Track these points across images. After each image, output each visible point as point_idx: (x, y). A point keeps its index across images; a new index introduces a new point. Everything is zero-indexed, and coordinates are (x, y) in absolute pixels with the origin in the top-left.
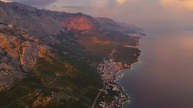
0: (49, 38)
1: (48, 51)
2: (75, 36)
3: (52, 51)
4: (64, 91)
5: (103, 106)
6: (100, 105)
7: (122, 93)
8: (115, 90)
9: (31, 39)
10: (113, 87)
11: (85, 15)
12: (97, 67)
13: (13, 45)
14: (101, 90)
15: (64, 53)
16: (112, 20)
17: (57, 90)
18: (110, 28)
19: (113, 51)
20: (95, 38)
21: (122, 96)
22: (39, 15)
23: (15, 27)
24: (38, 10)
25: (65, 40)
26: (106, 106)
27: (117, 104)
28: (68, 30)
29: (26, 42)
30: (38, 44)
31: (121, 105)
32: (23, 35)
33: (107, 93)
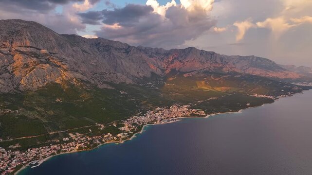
1: (74, 79)
2: (171, 79)
3: (82, 81)
4: (39, 112)
5: (72, 136)
6: (71, 134)
7: (127, 134)
8: (122, 129)
9: (59, 64)
10: (123, 126)
11: (202, 50)
12: (148, 110)
13: (27, 66)
14: (99, 125)
15: (122, 93)
16: (268, 60)
17: (32, 109)
18: (258, 72)
19: (211, 98)
20: (203, 82)
21: (119, 135)
22: (128, 53)
23: (54, 54)
24: (129, 47)
25: (150, 83)
26: (76, 137)
27: (99, 140)
28: (167, 72)
29: (45, 65)
30: (65, 70)
31: (103, 142)
32: (51, 60)
33: (101, 129)
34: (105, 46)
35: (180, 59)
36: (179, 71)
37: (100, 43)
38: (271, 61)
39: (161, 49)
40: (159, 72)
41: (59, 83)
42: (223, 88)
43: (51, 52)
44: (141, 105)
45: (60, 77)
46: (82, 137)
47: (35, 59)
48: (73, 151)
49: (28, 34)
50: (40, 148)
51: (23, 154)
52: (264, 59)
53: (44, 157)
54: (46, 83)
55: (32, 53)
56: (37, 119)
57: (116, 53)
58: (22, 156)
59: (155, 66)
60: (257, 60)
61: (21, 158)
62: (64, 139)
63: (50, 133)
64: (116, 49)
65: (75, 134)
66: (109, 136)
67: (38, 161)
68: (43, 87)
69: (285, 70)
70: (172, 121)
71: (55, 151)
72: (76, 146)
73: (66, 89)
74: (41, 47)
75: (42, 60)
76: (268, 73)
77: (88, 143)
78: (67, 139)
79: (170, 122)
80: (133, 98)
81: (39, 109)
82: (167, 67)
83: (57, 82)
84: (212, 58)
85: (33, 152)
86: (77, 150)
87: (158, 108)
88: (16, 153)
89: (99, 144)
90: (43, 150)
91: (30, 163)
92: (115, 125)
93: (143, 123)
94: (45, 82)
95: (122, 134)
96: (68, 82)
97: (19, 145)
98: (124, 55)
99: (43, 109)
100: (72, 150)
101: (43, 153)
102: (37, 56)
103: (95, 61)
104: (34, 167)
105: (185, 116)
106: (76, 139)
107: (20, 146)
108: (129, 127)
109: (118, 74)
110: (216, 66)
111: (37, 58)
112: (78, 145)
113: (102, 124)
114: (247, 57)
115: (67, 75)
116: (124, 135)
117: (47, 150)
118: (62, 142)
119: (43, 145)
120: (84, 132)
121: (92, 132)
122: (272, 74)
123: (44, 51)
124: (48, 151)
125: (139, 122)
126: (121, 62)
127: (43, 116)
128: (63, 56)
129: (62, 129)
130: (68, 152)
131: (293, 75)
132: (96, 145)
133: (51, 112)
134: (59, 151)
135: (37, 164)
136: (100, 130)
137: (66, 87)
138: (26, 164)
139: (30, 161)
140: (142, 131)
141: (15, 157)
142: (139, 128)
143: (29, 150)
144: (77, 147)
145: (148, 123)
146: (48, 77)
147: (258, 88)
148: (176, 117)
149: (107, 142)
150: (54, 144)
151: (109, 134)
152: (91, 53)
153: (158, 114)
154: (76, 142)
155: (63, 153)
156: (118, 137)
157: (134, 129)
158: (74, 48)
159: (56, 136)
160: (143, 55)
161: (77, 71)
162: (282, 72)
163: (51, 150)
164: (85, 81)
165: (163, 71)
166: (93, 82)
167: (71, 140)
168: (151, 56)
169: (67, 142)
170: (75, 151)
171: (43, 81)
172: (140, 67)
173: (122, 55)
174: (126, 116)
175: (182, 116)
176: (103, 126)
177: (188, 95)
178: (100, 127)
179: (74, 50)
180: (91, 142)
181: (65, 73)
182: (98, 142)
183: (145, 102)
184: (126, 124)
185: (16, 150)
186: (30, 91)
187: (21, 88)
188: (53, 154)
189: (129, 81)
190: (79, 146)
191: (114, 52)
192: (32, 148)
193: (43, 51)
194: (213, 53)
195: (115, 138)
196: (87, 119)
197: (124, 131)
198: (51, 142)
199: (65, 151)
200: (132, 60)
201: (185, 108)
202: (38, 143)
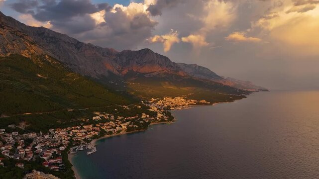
1: (46, 56)
5: (101, 115)
6: (97, 113)
10: (149, 107)
20: (166, 83)
22: (78, 49)
24: (79, 42)
25: (112, 82)
28: (125, 72)
34: (51, 37)
39: (112, 49)
40: (115, 72)
41: (27, 57)
45: (26, 51)
48: (121, 133)
50: (69, 128)
51: (46, 137)
53: (87, 141)
54: (9, 54)
57: (67, 47)
58: (47, 140)
60: (199, 68)
61: (48, 143)
62: (94, 118)
64: (65, 42)
66: (147, 117)
68: (6, 57)
71: (96, 133)
73: (42, 66)
78: (98, 118)
82: (122, 68)
83: (24, 55)
85: (61, 133)
86: (126, 131)
88: (30, 136)
90: (75, 131)
92: (140, 107)
96: (41, 57)
97: (27, 124)
98: (75, 50)
100: (119, 131)
101: (80, 135)
104: (89, 153)
105: (191, 105)
106: (112, 119)
107: (29, 126)
110: (172, 69)
112: (122, 125)
113: (122, 105)
114: (191, 65)
115: (36, 49)
117: (82, 131)
118: (94, 122)
120: (111, 111)
124: (86, 133)
130: (116, 134)
133: (44, 87)
134: (102, 133)
135: (87, 150)
136: (127, 110)
137: (41, 63)
138: (67, 150)
139: (70, 147)
143: (51, 131)
144: (124, 126)
150: (86, 124)
151: (144, 114)
154: (115, 121)
155: (109, 136)
159: (78, 114)
160: (97, 53)
163: (88, 131)
165: (119, 71)
167: (105, 120)
169: (102, 122)
170: (124, 132)
171: (4, 51)
173: (73, 50)
176: (127, 107)
181: (33, 46)
185: (26, 131)
188: (96, 137)
190: (127, 126)
191: (63, 45)
195: (157, 118)
198: (79, 122)
199: (110, 133)
202: (59, 121)
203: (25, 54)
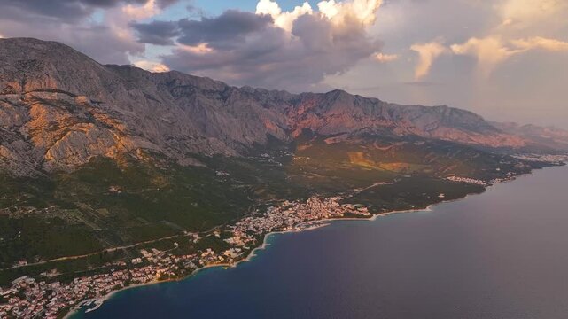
0: (208, 141)
1: (138, 151)
2: (304, 148)
3: (152, 153)
4: (85, 212)
5: (146, 255)
6: (143, 252)
7: (240, 250)
8: (231, 241)
9: (110, 122)
10: (232, 235)
11: (357, 96)
12: (270, 206)
13: (55, 126)
14: (190, 234)
15: (219, 174)
16: (470, 113)
17: (71, 206)
18: (453, 135)
19: (376, 184)
20: (360, 154)
21: (227, 253)
22: (224, 99)
23: (99, 103)
24: (227, 88)
25: (266, 155)
26: (154, 257)
27: (193, 262)
28: (296, 134)
29: (86, 125)
30: (122, 134)
31: (201, 266)
32: (96, 116)
33: (195, 241)
34: (185, 87)
35: (319, 111)
36: (316, 133)
37: (175, 80)
38: (476, 115)
39: (283, 92)
40: (280, 135)
41: (112, 157)
42: (395, 164)
43: (93, 99)
44: (257, 196)
45: (113, 147)
46: (164, 257)
47: (68, 115)
48: (151, 282)
49: (53, 67)
50: (95, 277)
51: (67, 287)
52: (465, 112)
53: (104, 293)
54: (89, 158)
55: (61, 102)
56: (83, 224)
57: (205, 100)
58: (66, 292)
59: (273, 123)
60: (451, 114)
61: (65, 295)
62: (133, 260)
63: (109, 250)
64: (204, 92)
65: (152, 252)
66: (209, 255)
67: (93, 300)
68: (84, 165)
69: (500, 132)
70: (314, 227)
71: (121, 283)
72: (156, 272)
73: (126, 169)
74: (76, 92)
75: (80, 115)
76: (471, 137)
77: (177, 267)
78: (139, 260)
79: (311, 228)
80: (240, 184)
81: (83, 206)
82: (295, 126)
83: (108, 155)
84: (374, 110)
85: (84, 283)
86: (159, 279)
87: (287, 203)
88: (54, 286)
89: (194, 269)
90: (99, 280)
91: (81, 303)
92: (217, 235)
93: (264, 229)
94: (88, 156)
95: (232, 250)
96: (128, 156)
97: (58, 271)
98: (219, 103)
99: (89, 206)
100: (149, 280)
101: (101, 285)
102: (70, 108)
103: (170, 115)
104: (89, 310)
105: (334, 217)
106: (155, 261)
107: (58, 274)
108: (241, 238)
109: (211, 139)
110: (382, 124)
111: (71, 111)
113: (194, 232)
114: (434, 108)
115: (126, 143)
116: (235, 252)
117: (107, 280)
118: (130, 266)
119: (100, 272)
120: (166, 247)
121: (179, 247)
122: (478, 140)
123: (82, 98)
124: (109, 283)
125: (257, 228)
126: (214, 116)
127: (91, 219)
128: (116, 108)
129: (128, 243)
130: (144, 284)
131: (514, 141)
132: (190, 270)
133: (105, 212)
134: (127, 283)
135: (93, 305)
136: (192, 244)
137: (125, 165)
138: (74, 305)
139: (81, 301)
140: (264, 245)
141: (54, 294)
142: (260, 240)
143: (76, 280)
144: (158, 275)
145: (273, 230)
146: (92, 147)
147: (456, 166)
148: (319, 219)
149: (208, 266)
150: (118, 269)
151: (209, 250)
152: (160, 99)
153: (286, 213)
154: (155, 265)
155: (136, 285)
156: (225, 257)
157: (251, 242)
158: (131, 92)
159: (118, 255)
161: (141, 135)
162: (496, 136)
163: (113, 280)
164: (156, 154)
165: (288, 132)
166: (169, 155)
167: (146, 262)
168: (265, 106)
169: (140, 266)
170: (155, 281)
171: (85, 154)
172: (247, 126)
173: (215, 103)
174: (235, 217)
175: (329, 218)
176: (196, 236)
177: (335, 177)
178: (193, 238)
179: (131, 95)
180: (181, 264)
181: (122, 140)
182: (192, 265)
183: (263, 190)
184: (237, 233)
185: (53, 280)
186: (63, 172)
187: (47, 167)
188: (118, 287)
189: (229, 152)
191: (200, 99)
192: (80, 276)
193: (79, 98)
194: (376, 102)
195: (220, 258)
196: (168, 223)
197: (234, 246)
198: (112, 267)
199: (138, 282)
200: (233, 112)
201: (333, 202)
202: (90, 268)
203: (110, 154)
